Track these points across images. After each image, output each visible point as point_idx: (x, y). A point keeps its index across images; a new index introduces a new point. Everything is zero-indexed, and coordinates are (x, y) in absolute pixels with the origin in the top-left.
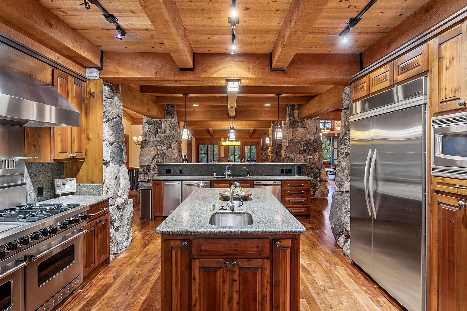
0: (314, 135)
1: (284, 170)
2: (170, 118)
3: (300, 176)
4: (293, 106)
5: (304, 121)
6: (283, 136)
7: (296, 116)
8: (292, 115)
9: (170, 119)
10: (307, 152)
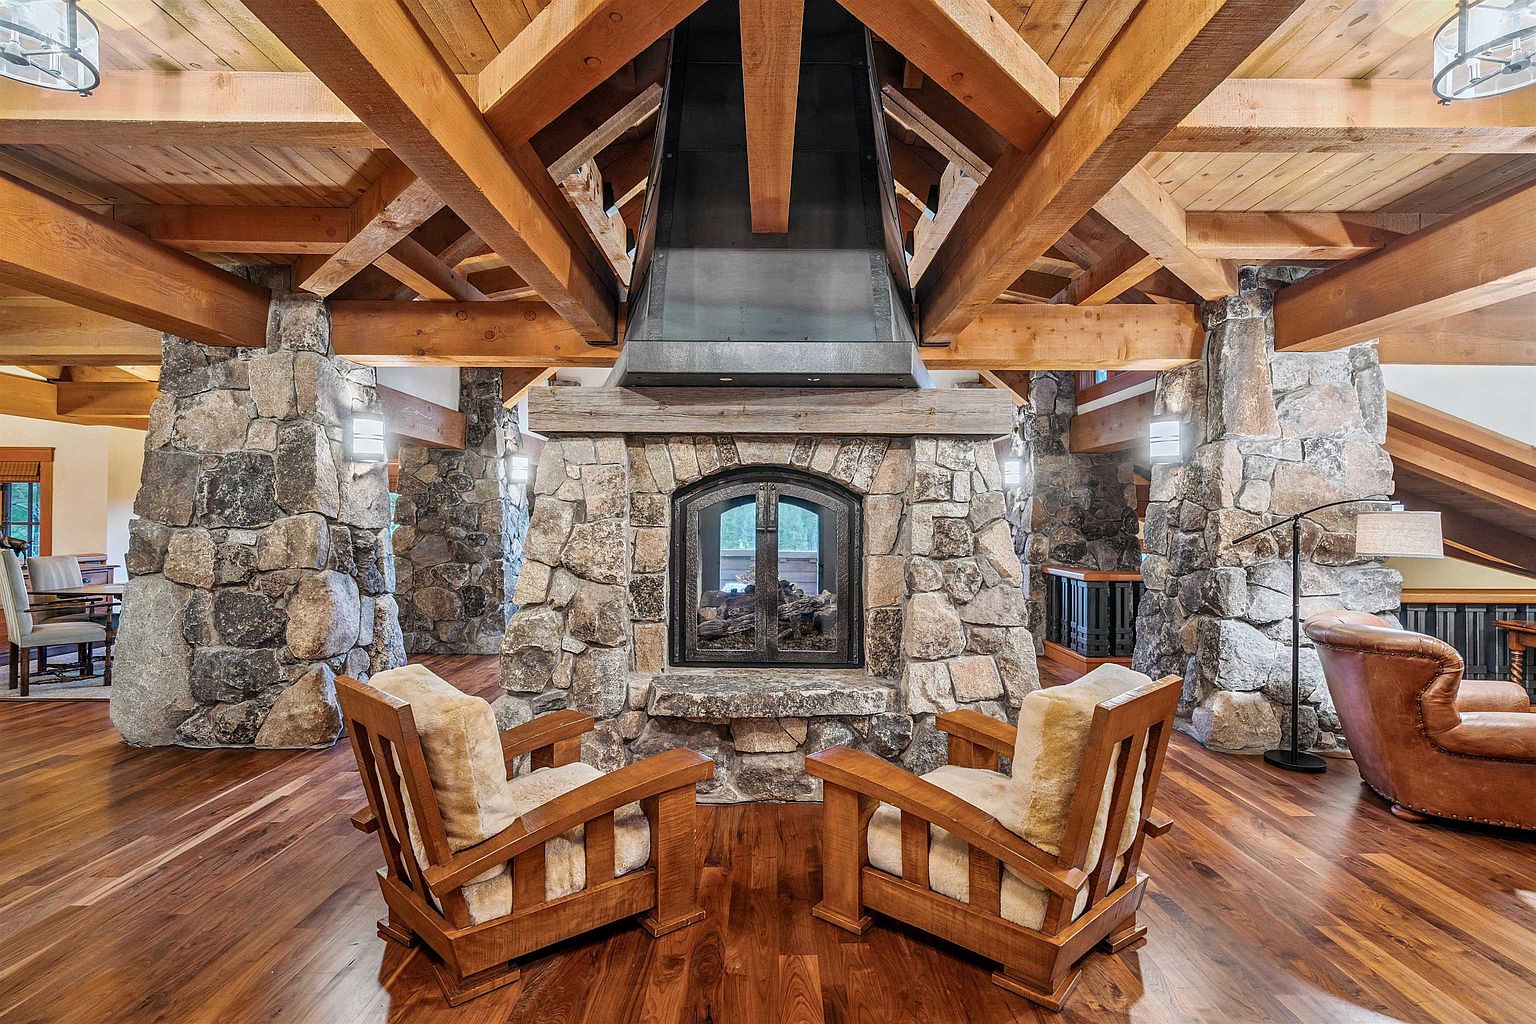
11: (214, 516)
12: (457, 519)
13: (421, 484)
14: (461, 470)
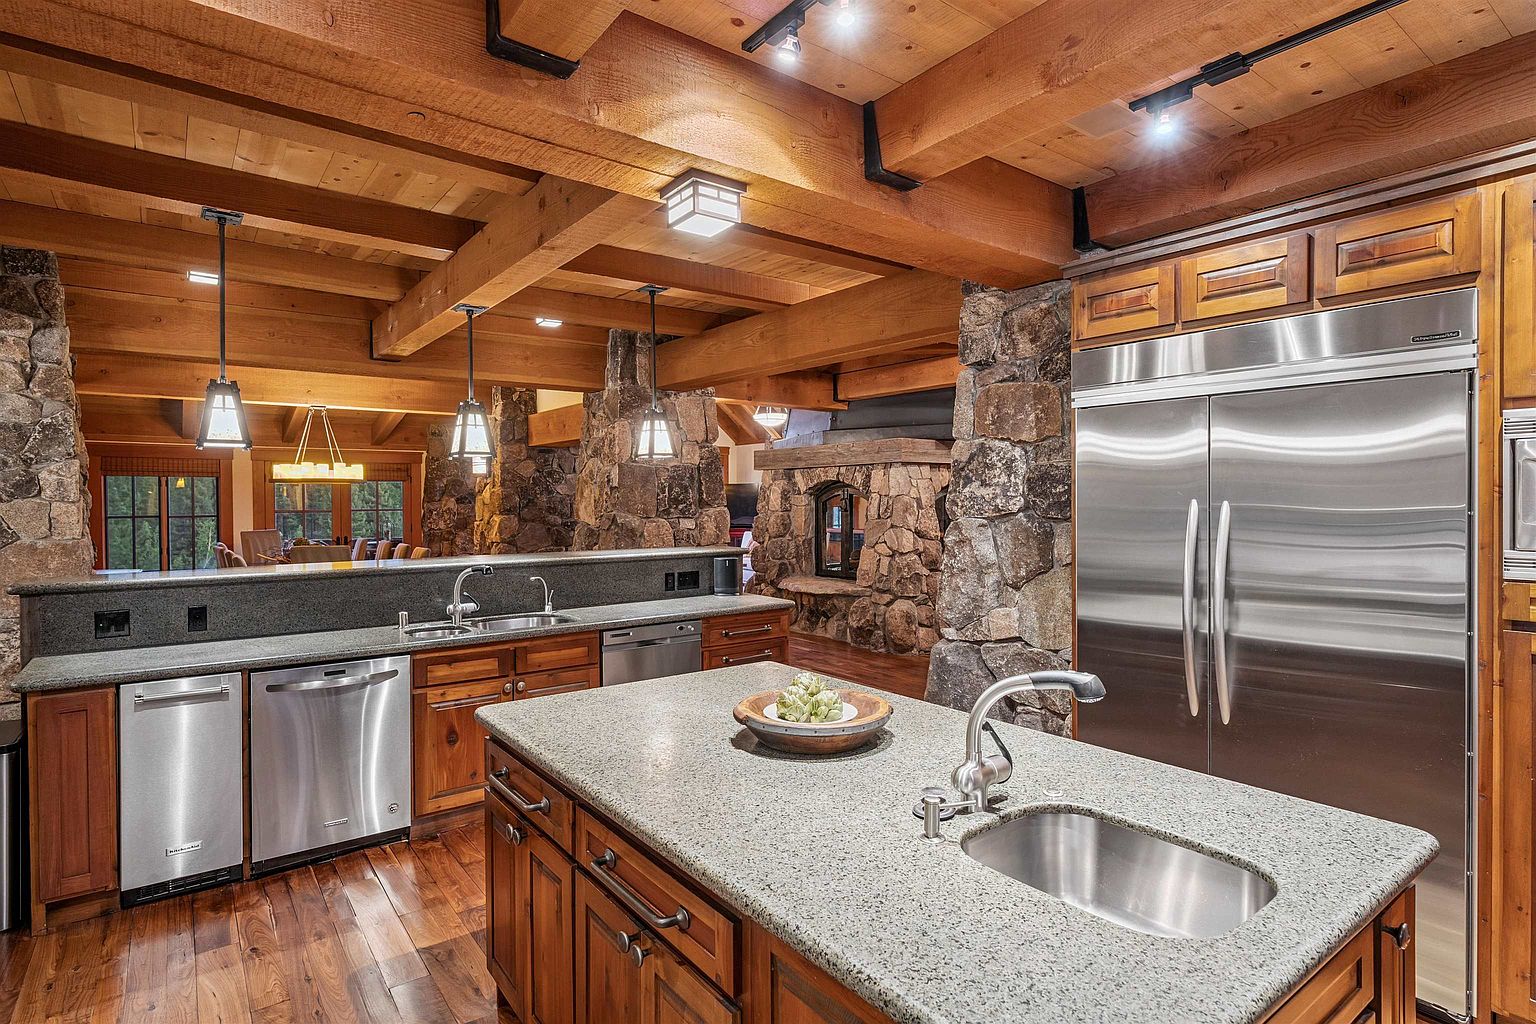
0: (701, 448)
1: (676, 575)
2: (22, 326)
3: (733, 594)
4: (630, 339)
5: (668, 396)
6: (674, 448)
7: (641, 378)
8: (628, 372)
9: (24, 333)
10: (680, 507)
11: (672, 510)
12: (555, 509)
13: (521, 478)
14: (555, 466)
